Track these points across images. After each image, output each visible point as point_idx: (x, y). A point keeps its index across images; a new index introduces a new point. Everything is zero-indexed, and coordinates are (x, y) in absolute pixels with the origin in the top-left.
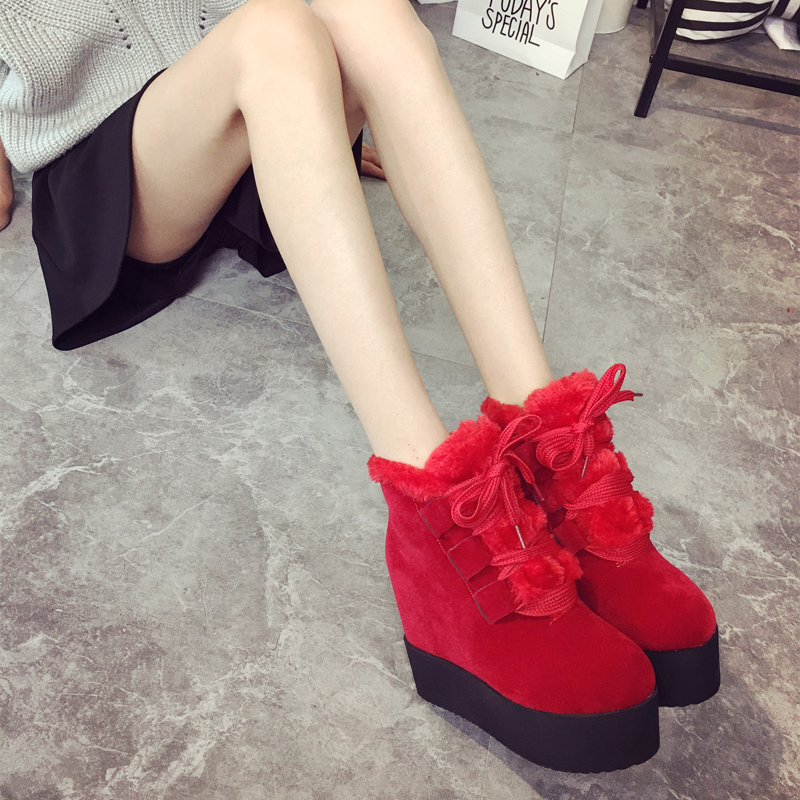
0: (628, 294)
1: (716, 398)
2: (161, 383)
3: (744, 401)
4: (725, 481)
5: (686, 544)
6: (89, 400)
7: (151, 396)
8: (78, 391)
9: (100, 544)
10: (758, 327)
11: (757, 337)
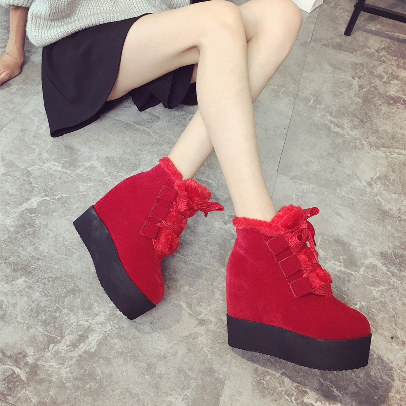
0: (329, 129)
1: (368, 186)
2: (90, 159)
3: (382, 189)
4: (367, 229)
5: (343, 259)
6: (54, 165)
7: (84, 165)
8: (49, 160)
9: (55, 237)
10: (394, 151)
11: (393, 156)
